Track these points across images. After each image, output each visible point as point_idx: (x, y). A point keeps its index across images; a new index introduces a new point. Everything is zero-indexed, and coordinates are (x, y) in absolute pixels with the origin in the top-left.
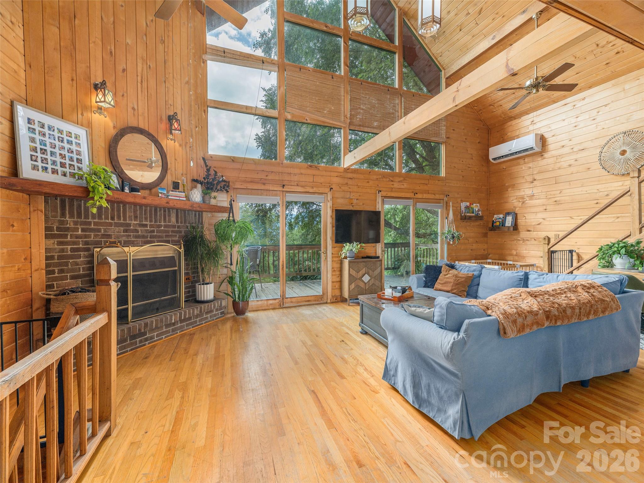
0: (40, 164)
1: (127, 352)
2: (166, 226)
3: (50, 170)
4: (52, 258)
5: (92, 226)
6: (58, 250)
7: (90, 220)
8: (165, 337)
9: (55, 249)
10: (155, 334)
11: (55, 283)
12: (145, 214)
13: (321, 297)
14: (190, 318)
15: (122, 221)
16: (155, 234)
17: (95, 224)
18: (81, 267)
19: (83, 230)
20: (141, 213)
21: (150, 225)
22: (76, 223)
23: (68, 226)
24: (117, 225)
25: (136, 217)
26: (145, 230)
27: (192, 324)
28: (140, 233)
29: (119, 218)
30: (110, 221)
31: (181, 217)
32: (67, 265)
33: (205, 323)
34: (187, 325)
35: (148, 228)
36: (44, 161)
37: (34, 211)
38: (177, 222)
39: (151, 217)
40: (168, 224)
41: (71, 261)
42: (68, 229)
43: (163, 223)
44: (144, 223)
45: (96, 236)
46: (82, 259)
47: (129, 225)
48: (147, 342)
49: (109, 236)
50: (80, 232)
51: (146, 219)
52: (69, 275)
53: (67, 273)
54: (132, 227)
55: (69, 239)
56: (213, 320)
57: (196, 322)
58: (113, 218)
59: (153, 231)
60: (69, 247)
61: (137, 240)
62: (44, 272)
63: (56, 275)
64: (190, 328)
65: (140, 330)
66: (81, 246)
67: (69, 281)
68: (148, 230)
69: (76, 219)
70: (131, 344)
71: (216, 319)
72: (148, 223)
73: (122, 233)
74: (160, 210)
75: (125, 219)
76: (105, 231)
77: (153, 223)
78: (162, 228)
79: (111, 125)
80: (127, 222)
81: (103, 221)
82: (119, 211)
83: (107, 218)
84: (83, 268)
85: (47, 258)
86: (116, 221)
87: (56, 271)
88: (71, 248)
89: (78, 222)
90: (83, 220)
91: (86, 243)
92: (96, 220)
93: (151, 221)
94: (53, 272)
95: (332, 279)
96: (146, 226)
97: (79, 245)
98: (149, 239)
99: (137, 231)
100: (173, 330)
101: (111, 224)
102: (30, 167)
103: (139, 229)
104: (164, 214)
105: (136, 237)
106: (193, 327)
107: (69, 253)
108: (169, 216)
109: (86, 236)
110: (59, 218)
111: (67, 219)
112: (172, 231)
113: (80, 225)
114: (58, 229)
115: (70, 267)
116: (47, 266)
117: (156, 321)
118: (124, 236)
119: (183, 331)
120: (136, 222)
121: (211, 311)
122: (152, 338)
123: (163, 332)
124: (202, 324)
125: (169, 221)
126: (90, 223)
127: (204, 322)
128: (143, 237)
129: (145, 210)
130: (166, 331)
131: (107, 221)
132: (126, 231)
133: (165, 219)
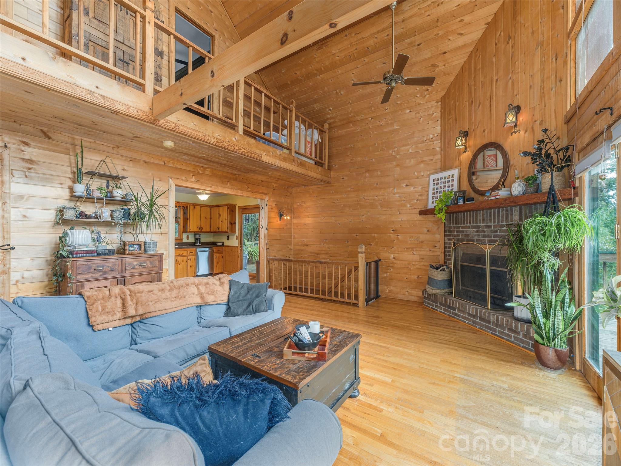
2: (507, 226)
7: (460, 225)
12: (490, 217)
16: (498, 234)
19: (457, 232)
20: (487, 216)
21: (494, 226)
22: (454, 228)
24: (473, 227)
25: (483, 220)
28: (486, 233)
29: (473, 223)
30: (469, 225)
35: (493, 229)
39: (494, 218)
44: (489, 224)
45: (462, 235)
47: (479, 227)
49: (468, 236)
50: (456, 233)
51: (491, 220)
54: (481, 229)
58: (470, 223)
59: (496, 231)
61: (484, 239)
68: (492, 230)
72: (492, 224)
73: (475, 234)
74: (503, 211)
75: (477, 223)
76: (466, 232)
77: (496, 224)
78: (505, 228)
80: (478, 224)
81: (465, 225)
82: (473, 217)
83: (467, 223)
85: (445, 247)
90: (457, 225)
93: (494, 222)
96: (490, 226)
98: (493, 238)
103: (486, 229)
104: (506, 214)
105: (484, 236)
108: (512, 215)
109: (458, 236)
110: (449, 226)
118: (475, 235)
120: (483, 224)
122: (459, 316)
125: (512, 221)
128: (489, 236)
129: (491, 213)
131: (467, 225)
132: (477, 232)
133: (507, 218)
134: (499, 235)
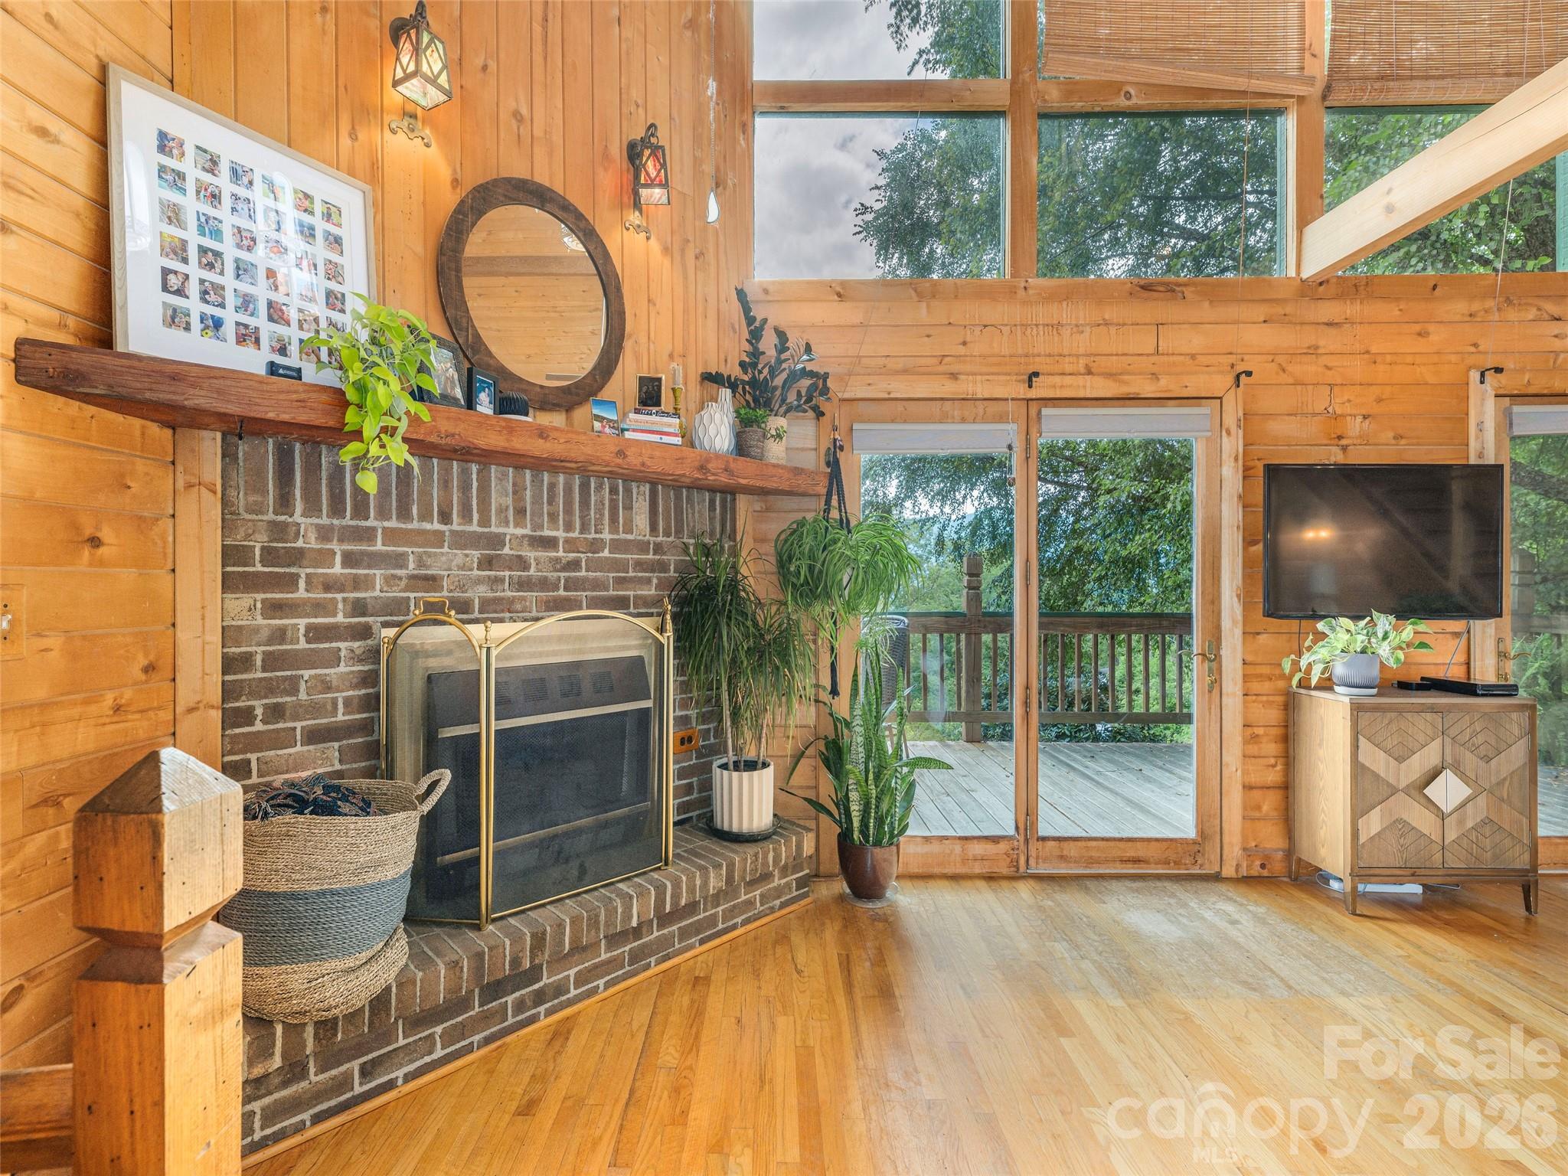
0: (193, 305)
1: (469, 1049)
2: (617, 546)
3: (229, 330)
4: (244, 662)
5: (379, 546)
6: (265, 634)
7: (371, 523)
8: (607, 986)
9: (256, 630)
10: (572, 972)
11: (253, 757)
12: (550, 503)
13: (1194, 848)
14: (692, 907)
15: (475, 527)
16: (583, 573)
17: (390, 535)
18: (340, 696)
19: (349, 560)
20: (537, 500)
21: (567, 541)
22: (324, 534)
23: (300, 543)
24: (462, 541)
25: (520, 512)
26: (551, 559)
27: (697, 928)
28: (532, 571)
29: (466, 514)
30: (437, 526)
31: (667, 510)
32: (294, 691)
33: (745, 923)
34: (684, 934)
35: (561, 554)
36: (212, 297)
37: (189, 486)
38: (654, 528)
39: (568, 511)
40: (623, 536)
41: (307, 674)
42: (297, 557)
43: (606, 536)
44: (547, 533)
45: (390, 580)
46: (343, 668)
47: (497, 541)
48: (542, 1009)
49: (431, 582)
50: (337, 569)
51: (553, 517)
52: (299, 725)
53: (296, 718)
54: (506, 550)
55: (302, 593)
56: (772, 910)
57: (712, 921)
58: (445, 518)
59: (574, 565)
60: (302, 623)
61: (523, 599)
62: (216, 715)
63: (259, 726)
64: (691, 947)
65: (516, 962)
66: (340, 618)
67: (299, 748)
68: (558, 560)
69: (325, 520)
70: (485, 1018)
71: (783, 906)
72: (560, 534)
73: (476, 572)
74: (600, 488)
75: (485, 521)
76: (421, 564)
77: (576, 534)
78: (606, 553)
79: (445, 173)
80: (494, 529)
81: (415, 525)
82: (465, 488)
83: (426, 516)
84: (347, 702)
85: (229, 664)
86: (455, 527)
87: (259, 712)
88: (309, 628)
89: (331, 527)
90: (348, 521)
91: (359, 608)
92: (393, 524)
93: (569, 527)
94: (247, 715)
95: (1245, 773)
96: (550, 543)
97: (335, 615)
98: (562, 592)
99: (522, 563)
100: (635, 957)
101: (438, 539)
102: (158, 314)
103: (531, 554)
104: (611, 500)
105: (523, 585)
106: (702, 942)
107: (303, 644)
108: (629, 507)
109: (357, 583)
110: (271, 516)
111: (298, 517)
112: (639, 565)
113: (341, 540)
114: (270, 556)
115: (303, 695)
116: (229, 692)
117: (576, 921)
118: (479, 581)
119: (667, 958)
120: (519, 531)
121: (766, 877)
122: (560, 989)
123: (596, 966)
124: (734, 927)
125: (628, 530)
126: (369, 535)
127: (739, 920)
128: (544, 584)
129: (552, 486)
130: (608, 962)
131: (427, 526)
132: (487, 563)
133: (614, 519)
134: (585, 579)
